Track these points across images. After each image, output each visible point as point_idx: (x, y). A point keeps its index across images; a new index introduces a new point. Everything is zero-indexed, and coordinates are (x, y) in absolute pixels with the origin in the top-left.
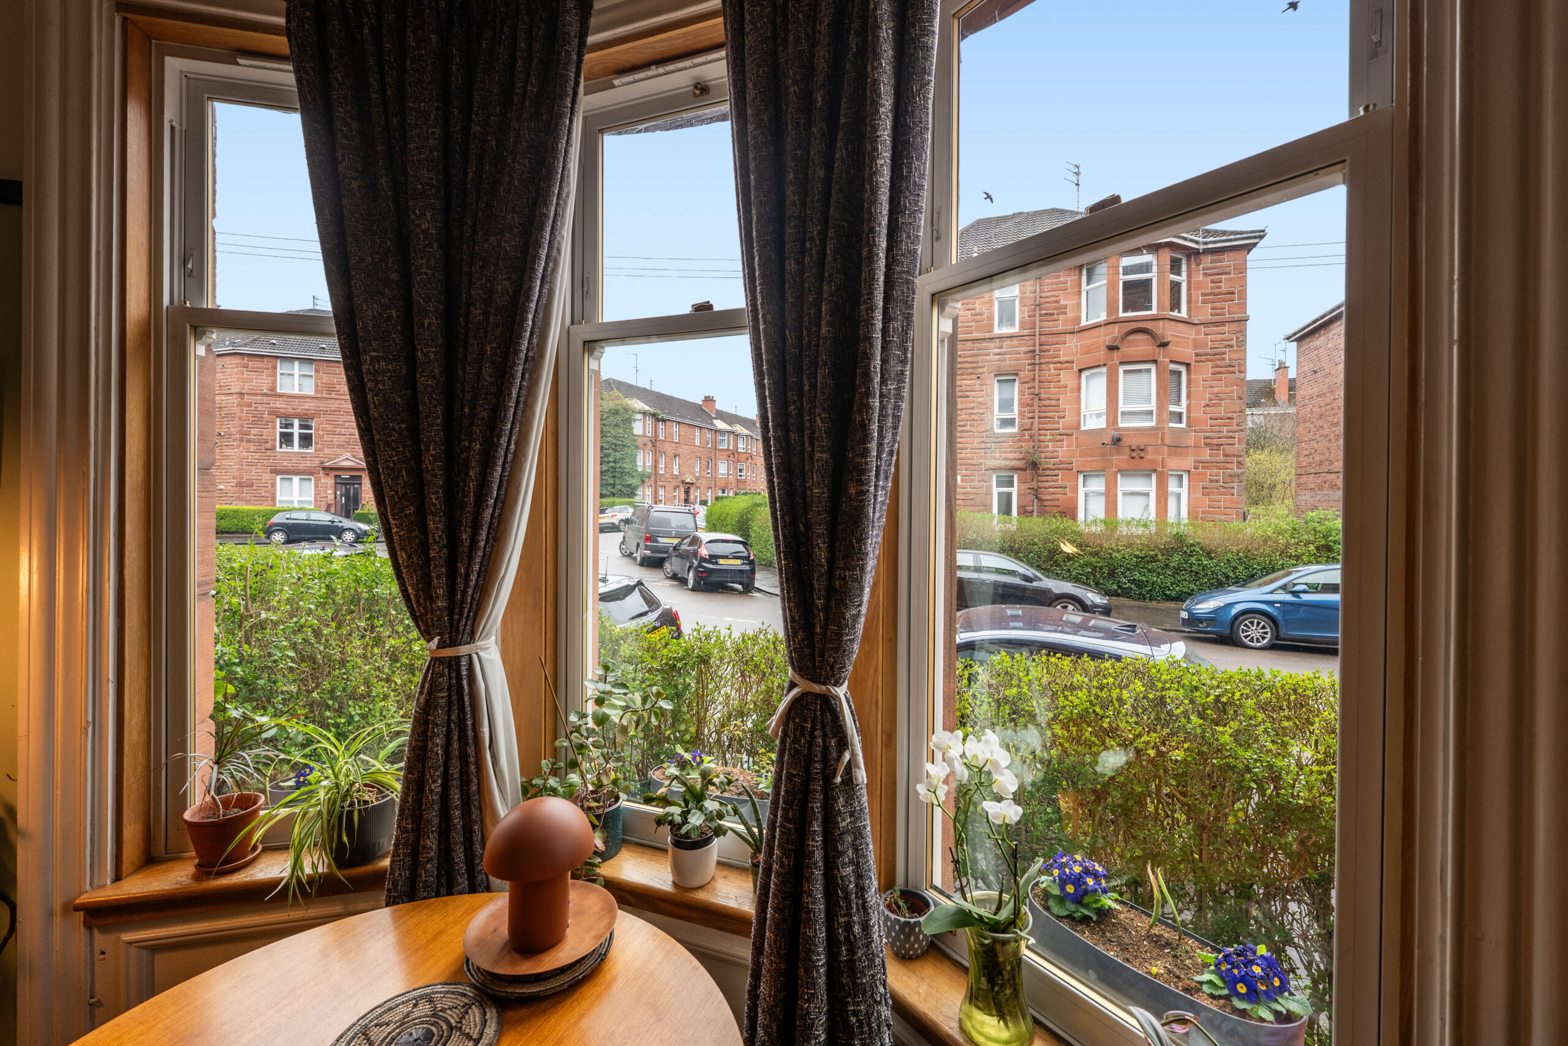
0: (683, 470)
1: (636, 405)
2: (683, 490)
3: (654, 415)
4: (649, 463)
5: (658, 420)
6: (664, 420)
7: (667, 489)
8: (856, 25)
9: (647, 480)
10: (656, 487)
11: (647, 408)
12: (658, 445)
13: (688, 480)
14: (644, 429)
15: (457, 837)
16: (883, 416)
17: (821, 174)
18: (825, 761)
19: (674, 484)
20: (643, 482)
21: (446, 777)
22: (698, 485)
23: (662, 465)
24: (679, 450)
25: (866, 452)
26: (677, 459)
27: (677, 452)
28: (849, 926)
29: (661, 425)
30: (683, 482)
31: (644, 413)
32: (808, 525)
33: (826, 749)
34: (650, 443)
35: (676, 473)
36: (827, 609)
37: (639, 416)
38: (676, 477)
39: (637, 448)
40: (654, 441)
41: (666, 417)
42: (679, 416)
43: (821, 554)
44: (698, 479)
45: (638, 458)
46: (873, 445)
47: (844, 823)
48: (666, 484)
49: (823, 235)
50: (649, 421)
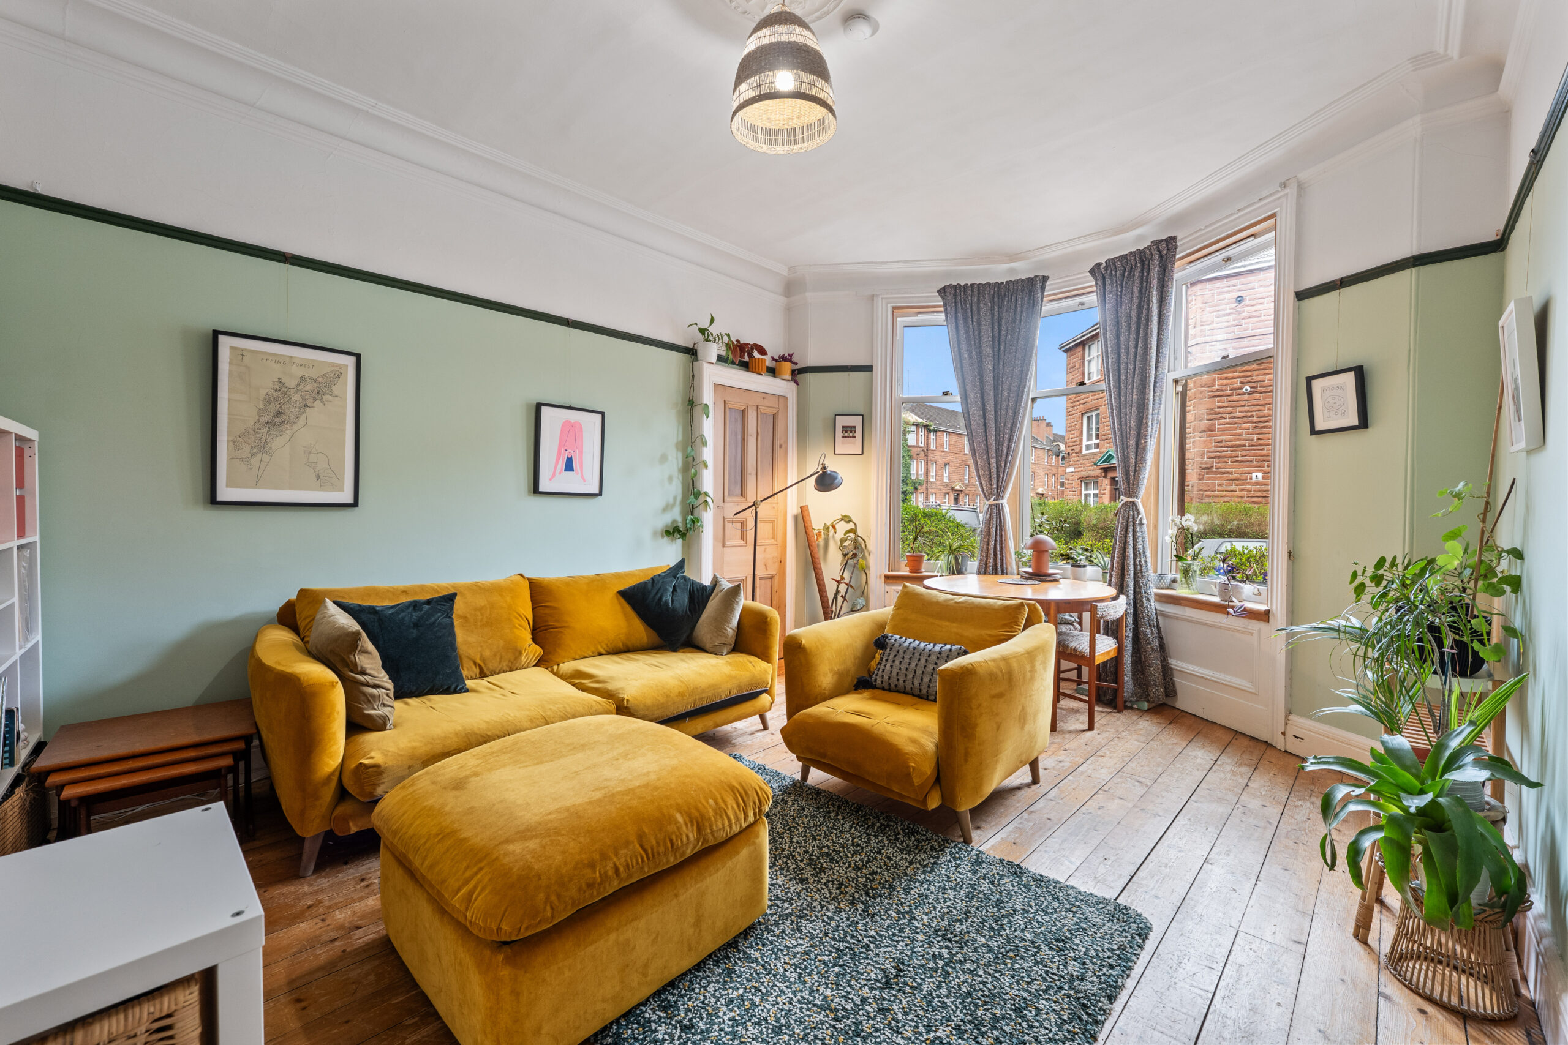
0: (954, 478)
1: (910, 418)
2: (952, 496)
3: (926, 427)
4: (921, 472)
5: (930, 431)
6: (935, 431)
7: (938, 495)
8: (1145, 307)
9: (919, 487)
10: (927, 494)
11: (920, 420)
12: (930, 454)
13: (958, 488)
14: (917, 440)
15: (999, 560)
16: (1153, 420)
17: (1133, 350)
18: (1133, 518)
19: (944, 491)
20: (916, 489)
21: (996, 541)
22: (967, 492)
23: (933, 474)
24: (949, 459)
25: (1147, 431)
26: (947, 467)
27: (947, 460)
28: (1140, 561)
29: (932, 436)
30: (953, 489)
31: (917, 426)
32: (1128, 453)
33: (1133, 515)
34: (922, 453)
35: (946, 480)
36: (1134, 476)
37: (914, 428)
38: (946, 484)
39: (911, 457)
40: (926, 451)
41: (937, 428)
42: (950, 426)
43: (1133, 460)
44: (966, 486)
45: (912, 467)
46: (1150, 429)
47: (1139, 534)
48: (937, 491)
49: (1135, 368)
50: (922, 432)
